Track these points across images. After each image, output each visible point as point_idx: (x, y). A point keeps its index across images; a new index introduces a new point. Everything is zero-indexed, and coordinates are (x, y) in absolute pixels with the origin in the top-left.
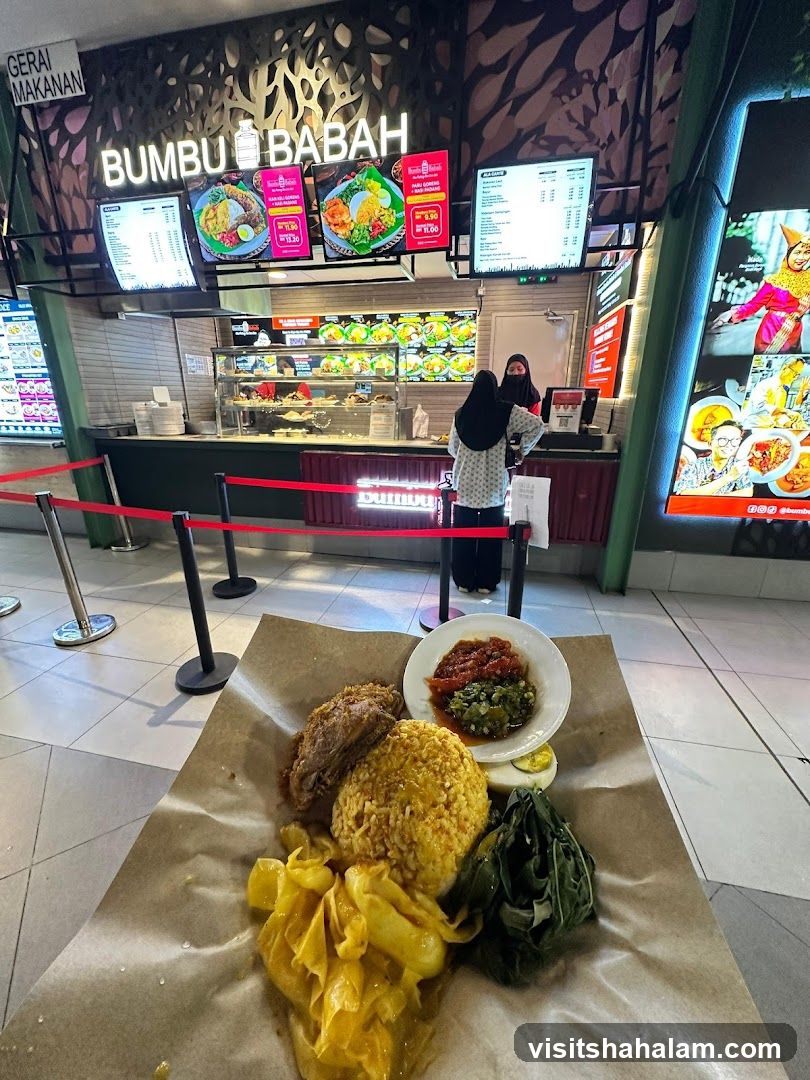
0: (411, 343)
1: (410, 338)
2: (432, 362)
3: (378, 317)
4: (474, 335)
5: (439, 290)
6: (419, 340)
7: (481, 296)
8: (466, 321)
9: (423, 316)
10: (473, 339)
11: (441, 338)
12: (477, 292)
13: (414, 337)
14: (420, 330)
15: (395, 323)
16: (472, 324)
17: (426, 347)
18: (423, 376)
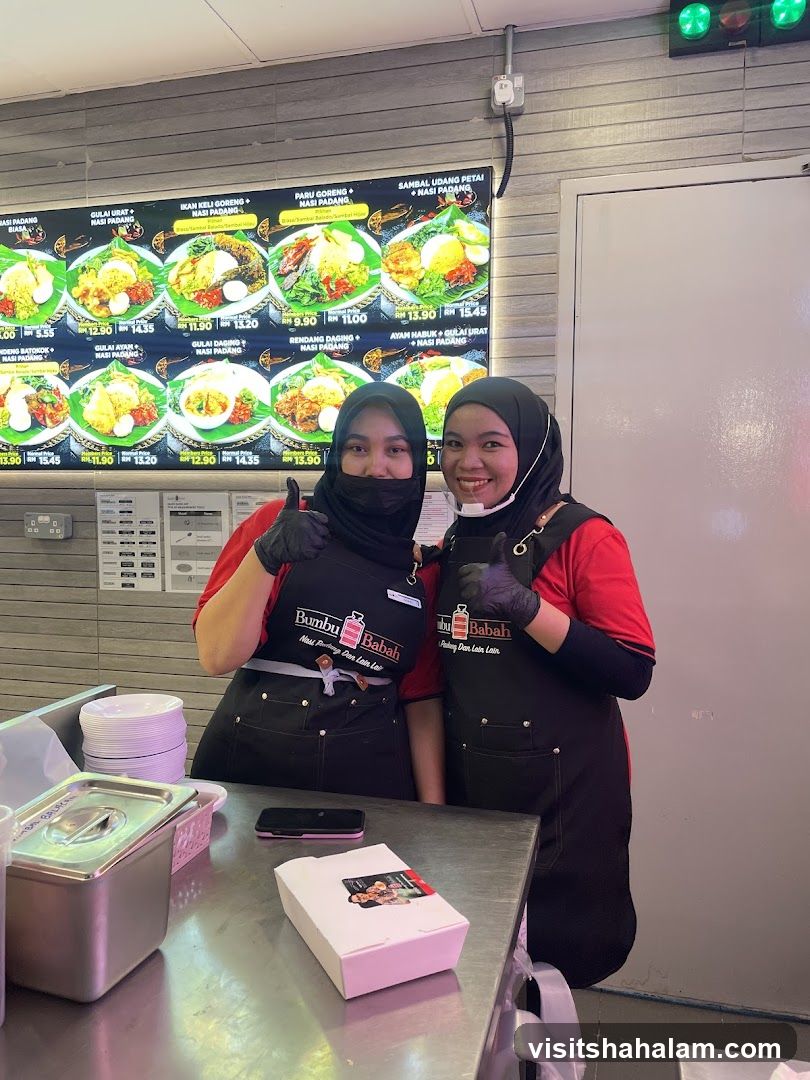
0: (225, 314)
1: (215, 296)
2: (309, 391)
3: (97, 220)
4: (482, 270)
5: (332, 107)
6: (254, 301)
7: (508, 116)
8: (443, 218)
9: (268, 204)
10: (480, 288)
11: (343, 288)
12: (490, 95)
13: (234, 290)
14: (255, 261)
15: (160, 237)
16: (470, 228)
17: (284, 331)
18: (275, 446)
